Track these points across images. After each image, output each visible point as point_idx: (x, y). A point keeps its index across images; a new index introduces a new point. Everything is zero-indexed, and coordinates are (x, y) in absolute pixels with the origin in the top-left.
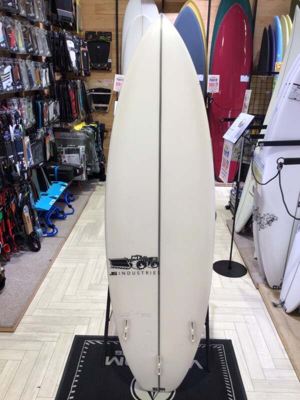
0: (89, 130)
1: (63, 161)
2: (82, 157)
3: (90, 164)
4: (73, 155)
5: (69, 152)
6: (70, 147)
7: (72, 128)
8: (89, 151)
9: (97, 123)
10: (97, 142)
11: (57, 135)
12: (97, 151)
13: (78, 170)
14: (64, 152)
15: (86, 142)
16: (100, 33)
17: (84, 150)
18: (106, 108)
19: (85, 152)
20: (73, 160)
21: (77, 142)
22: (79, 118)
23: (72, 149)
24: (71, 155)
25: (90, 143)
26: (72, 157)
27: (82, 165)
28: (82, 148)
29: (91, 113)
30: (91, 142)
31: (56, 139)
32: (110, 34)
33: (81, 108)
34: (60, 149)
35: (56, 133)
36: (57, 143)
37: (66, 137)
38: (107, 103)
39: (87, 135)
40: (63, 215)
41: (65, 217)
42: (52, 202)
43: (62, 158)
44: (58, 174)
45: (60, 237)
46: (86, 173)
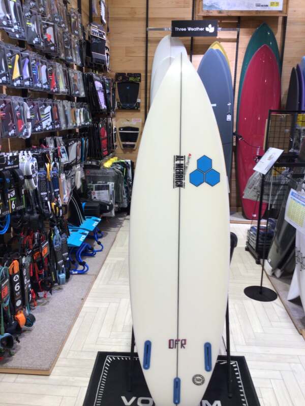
1: (93, 197)
2: (111, 193)
3: (117, 201)
4: (103, 191)
5: (99, 188)
6: (99, 183)
7: (102, 165)
8: (118, 187)
11: (88, 172)
13: (108, 207)
14: (94, 189)
15: (117, 179)
16: (130, 75)
17: (113, 187)
18: (133, 146)
20: (103, 197)
21: (106, 178)
23: (103, 186)
24: (101, 191)
26: (103, 193)
27: (112, 201)
28: (111, 184)
31: (86, 176)
32: (139, 75)
34: (91, 186)
35: (86, 170)
36: (88, 181)
37: (95, 173)
38: (135, 141)
39: (117, 172)
40: (92, 252)
41: (94, 254)
42: (83, 238)
43: (92, 194)
44: (85, 211)
45: (90, 275)
46: (115, 209)
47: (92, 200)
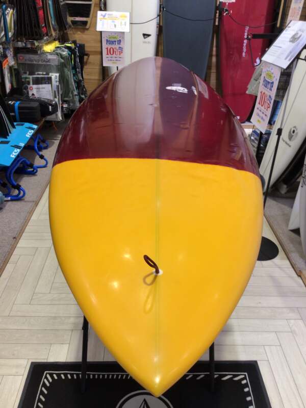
0: (63, 51)
1: (30, 93)
2: (56, 90)
3: (66, 99)
4: (44, 86)
5: (38, 81)
6: (38, 74)
7: (40, 48)
8: (65, 80)
9: (74, 42)
10: (74, 68)
11: (21, 58)
12: (75, 81)
13: (50, 107)
14: (31, 83)
15: (61, 68)
17: (58, 79)
18: (85, 23)
19: (59, 82)
20: (44, 92)
21: (47, 68)
22: (49, 35)
23: (42, 78)
24: (41, 86)
25: (66, 70)
26: (43, 88)
27: (57, 100)
28: (55, 76)
29: (66, 29)
30: (66, 67)
31: (18, 64)
33: (52, 22)
34: (26, 78)
35: (19, 55)
36: (22, 71)
37: (32, 61)
38: (87, 15)
39: (62, 58)
40: (32, 169)
41: (35, 171)
42: (15, 152)
43: (29, 90)
44: (20, 113)
45: (28, 202)
46: (62, 111)
47: (28, 96)
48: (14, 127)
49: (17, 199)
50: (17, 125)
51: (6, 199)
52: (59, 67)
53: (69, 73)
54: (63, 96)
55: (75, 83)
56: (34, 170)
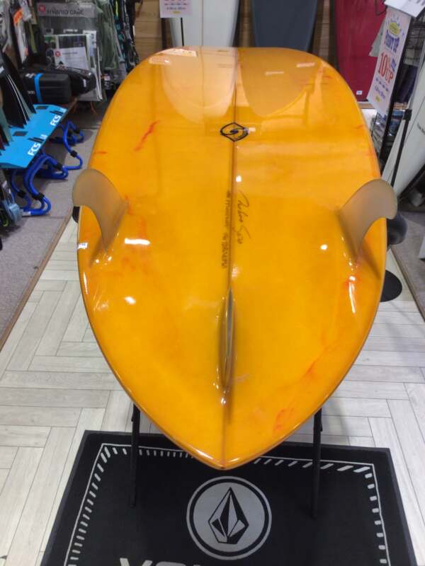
1: (57, 61)
2: (93, 55)
3: (107, 68)
4: (75, 49)
5: (67, 43)
6: (67, 33)
8: (106, 42)
10: (119, 21)
11: (42, 8)
12: (121, 42)
13: (85, 81)
14: (58, 45)
15: (99, 23)
17: (95, 40)
19: (97, 43)
20: (74, 59)
21: (80, 23)
23: (72, 38)
24: (71, 50)
25: (106, 25)
26: (74, 53)
27: (94, 70)
28: (90, 34)
30: (106, 20)
31: (37, 17)
34: (50, 38)
35: (38, 4)
36: (43, 28)
37: (57, 12)
39: (100, 7)
40: (61, 172)
41: (65, 174)
42: (35, 148)
43: (55, 56)
44: (41, 91)
45: (55, 218)
46: (103, 86)
47: (53, 65)
48: (33, 111)
49: (40, 213)
50: (39, 108)
51: (24, 214)
52: (97, 21)
53: (111, 29)
54: (104, 63)
55: (120, 44)
56: (62, 174)
